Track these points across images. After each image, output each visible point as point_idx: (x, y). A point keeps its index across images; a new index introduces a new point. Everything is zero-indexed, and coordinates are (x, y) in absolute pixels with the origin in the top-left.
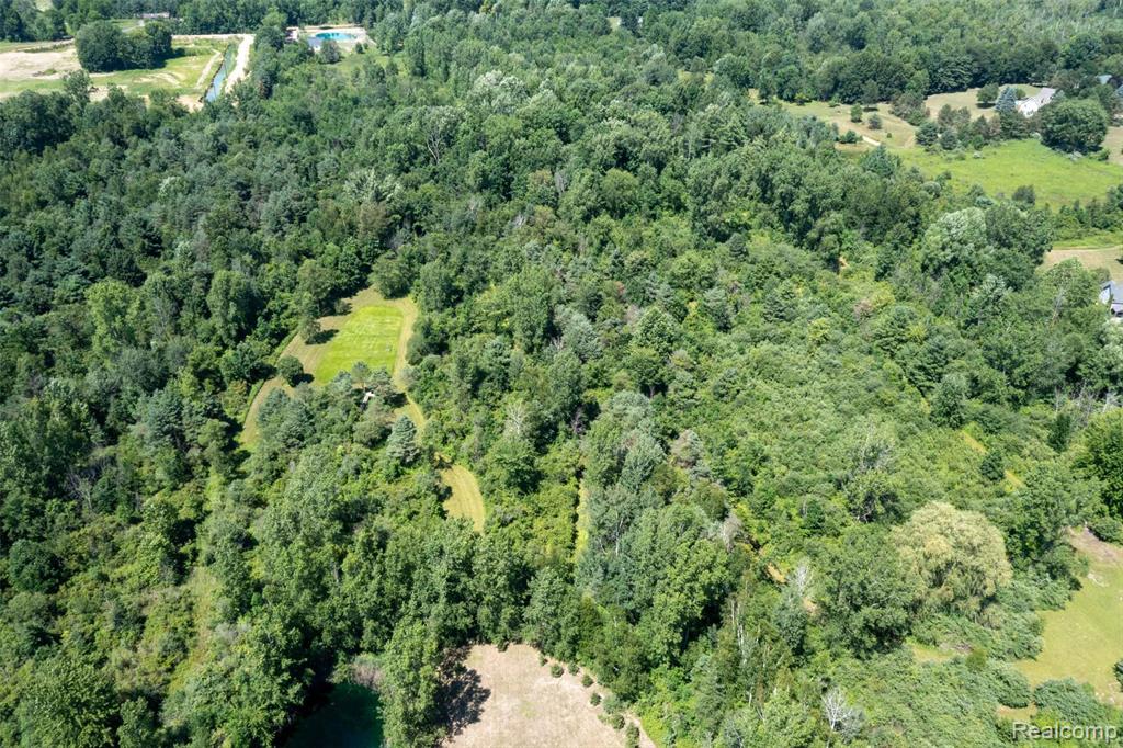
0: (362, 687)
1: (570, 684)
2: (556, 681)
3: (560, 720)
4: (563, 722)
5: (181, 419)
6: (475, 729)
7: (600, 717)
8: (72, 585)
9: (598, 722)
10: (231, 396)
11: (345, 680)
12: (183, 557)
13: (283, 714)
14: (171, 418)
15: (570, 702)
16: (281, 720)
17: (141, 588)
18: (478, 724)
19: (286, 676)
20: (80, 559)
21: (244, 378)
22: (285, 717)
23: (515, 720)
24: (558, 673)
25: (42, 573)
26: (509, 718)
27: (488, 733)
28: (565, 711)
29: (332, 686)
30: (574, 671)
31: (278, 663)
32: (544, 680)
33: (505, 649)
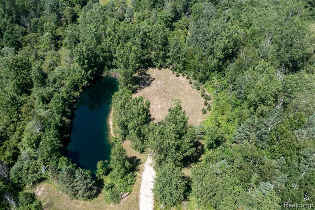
0: (113, 78)
1: (182, 79)
2: (177, 78)
3: (178, 87)
4: (179, 88)
5: (59, 7)
6: (149, 88)
7: (192, 87)
8: (23, 49)
9: (191, 88)
10: (76, 8)
11: (107, 76)
12: (58, 44)
13: (86, 82)
14: (55, 6)
15: (182, 83)
16: (86, 84)
17: (45, 51)
18: (150, 87)
19: (86, 66)
20: (26, 42)
21: (80, 4)
22: (87, 83)
23: (163, 87)
24: (178, 76)
25: (13, 43)
26: (161, 86)
27: (154, 89)
28: (180, 85)
29: (103, 77)
30: (183, 75)
31: (84, 61)
32: (174, 77)
33: (160, 69)
